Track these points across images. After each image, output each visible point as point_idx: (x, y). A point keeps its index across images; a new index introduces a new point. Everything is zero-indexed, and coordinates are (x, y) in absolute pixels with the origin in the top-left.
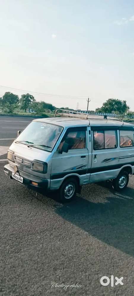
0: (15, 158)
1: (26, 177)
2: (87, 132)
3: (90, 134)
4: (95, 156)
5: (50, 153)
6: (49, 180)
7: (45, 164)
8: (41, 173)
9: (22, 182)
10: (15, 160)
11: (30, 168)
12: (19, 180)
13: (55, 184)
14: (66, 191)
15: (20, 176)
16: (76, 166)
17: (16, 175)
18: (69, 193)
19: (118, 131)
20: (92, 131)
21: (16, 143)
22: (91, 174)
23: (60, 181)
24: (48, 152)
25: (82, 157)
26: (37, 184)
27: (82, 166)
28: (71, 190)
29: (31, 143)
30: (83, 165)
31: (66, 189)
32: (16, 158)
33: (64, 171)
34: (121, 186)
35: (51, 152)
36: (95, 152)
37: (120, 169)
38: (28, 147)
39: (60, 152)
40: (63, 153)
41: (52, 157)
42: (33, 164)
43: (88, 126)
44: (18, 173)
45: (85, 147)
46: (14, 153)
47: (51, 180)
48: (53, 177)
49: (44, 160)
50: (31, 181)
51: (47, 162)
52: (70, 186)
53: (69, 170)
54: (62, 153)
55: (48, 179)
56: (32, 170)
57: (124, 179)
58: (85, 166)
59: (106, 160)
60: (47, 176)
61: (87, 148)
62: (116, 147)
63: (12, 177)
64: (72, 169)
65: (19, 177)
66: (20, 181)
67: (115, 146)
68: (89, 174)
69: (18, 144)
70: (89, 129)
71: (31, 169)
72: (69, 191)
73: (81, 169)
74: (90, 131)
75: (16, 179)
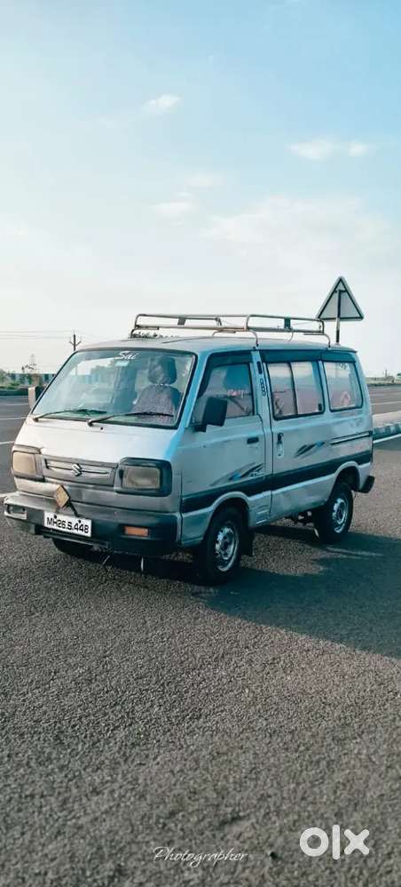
0: (47, 467)
1: (101, 518)
2: (254, 367)
3: (260, 372)
4: (279, 437)
5: (174, 432)
6: (178, 515)
7: (164, 466)
8: (156, 496)
9: (89, 534)
10: (45, 470)
11: (113, 486)
12: (75, 532)
13: (191, 528)
14: (217, 546)
15: (77, 515)
16: (240, 470)
17: (60, 517)
18: (226, 555)
19: (320, 362)
20: (264, 364)
21: (36, 420)
22: (274, 492)
23: (204, 515)
24: (164, 430)
25: (252, 441)
26: (146, 530)
27: (251, 467)
28: (230, 544)
29: (96, 412)
30: (255, 466)
31: (218, 542)
32: (52, 463)
33: (212, 485)
34: (337, 525)
35: (175, 428)
36: (279, 427)
37: (334, 476)
38: (91, 424)
40: (209, 427)
41: (181, 443)
42: (121, 474)
43: (255, 350)
44: (69, 510)
45: (253, 411)
46: (40, 453)
47: (184, 515)
48: (191, 504)
49: (159, 456)
50: (122, 527)
51: (168, 460)
52: (227, 530)
53: (225, 482)
54: (204, 431)
55: (175, 512)
56: (118, 492)
57: (342, 504)
58: (257, 468)
59: (305, 450)
60: (168, 503)
61: (260, 413)
62: (321, 413)
63: (46, 525)
64: (231, 479)
65: (74, 521)
66: (80, 532)
67: (320, 405)
68: (268, 493)
69: (48, 424)
70: (256, 357)
71: (115, 488)
72: (225, 546)
73: (249, 478)
74: (258, 363)
75: (61, 529)
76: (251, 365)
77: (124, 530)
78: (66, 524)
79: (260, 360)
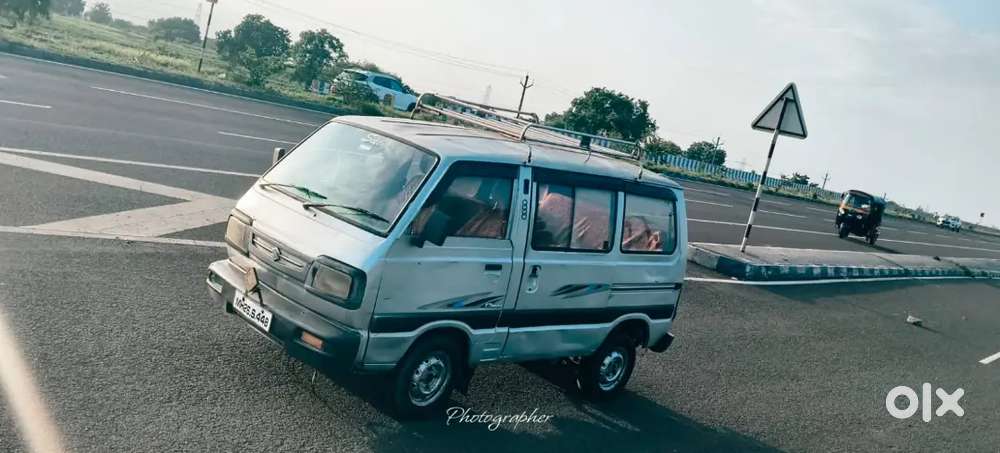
0: (253, 243)
1: (283, 314)
2: (519, 185)
3: (526, 192)
4: (534, 269)
5: (384, 240)
6: (364, 334)
7: (359, 276)
8: (340, 305)
10: (251, 246)
11: (304, 282)
12: (256, 321)
13: (380, 351)
14: (416, 377)
15: (262, 305)
16: (466, 298)
17: (248, 302)
18: (427, 388)
19: (621, 195)
20: (535, 184)
21: (263, 187)
22: (512, 330)
23: (404, 340)
24: (371, 235)
25: (490, 267)
26: (321, 342)
27: (484, 297)
28: (437, 377)
29: (316, 195)
30: (489, 296)
31: (418, 372)
32: (258, 240)
33: (420, 308)
34: (605, 382)
35: (385, 236)
36: (537, 258)
37: (609, 326)
38: (307, 207)
39: (417, 238)
40: (427, 245)
41: (387, 255)
42: (315, 271)
43: (525, 166)
44: (256, 296)
45: (503, 234)
46: (251, 224)
47: (372, 335)
48: (381, 324)
49: (356, 262)
50: (299, 331)
51: (366, 271)
52: (433, 361)
53: (438, 308)
54: (420, 245)
55: (361, 329)
56: (308, 290)
57: (617, 359)
58: (493, 300)
59: (569, 290)
60: (358, 318)
61: (512, 238)
62: (607, 248)
63: (235, 306)
64: (450, 306)
65: (259, 309)
66: (260, 324)
67: (606, 243)
68: (504, 330)
69: (268, 195)
70: (526, 174)
71: (306, 286)
72: (428, 378)
73: (479, 309)
74: (526, 182)
75: (245, 314)
76: (516, 181)
77: (301, 335)
78: (251, 310)
79: (529, 177)
